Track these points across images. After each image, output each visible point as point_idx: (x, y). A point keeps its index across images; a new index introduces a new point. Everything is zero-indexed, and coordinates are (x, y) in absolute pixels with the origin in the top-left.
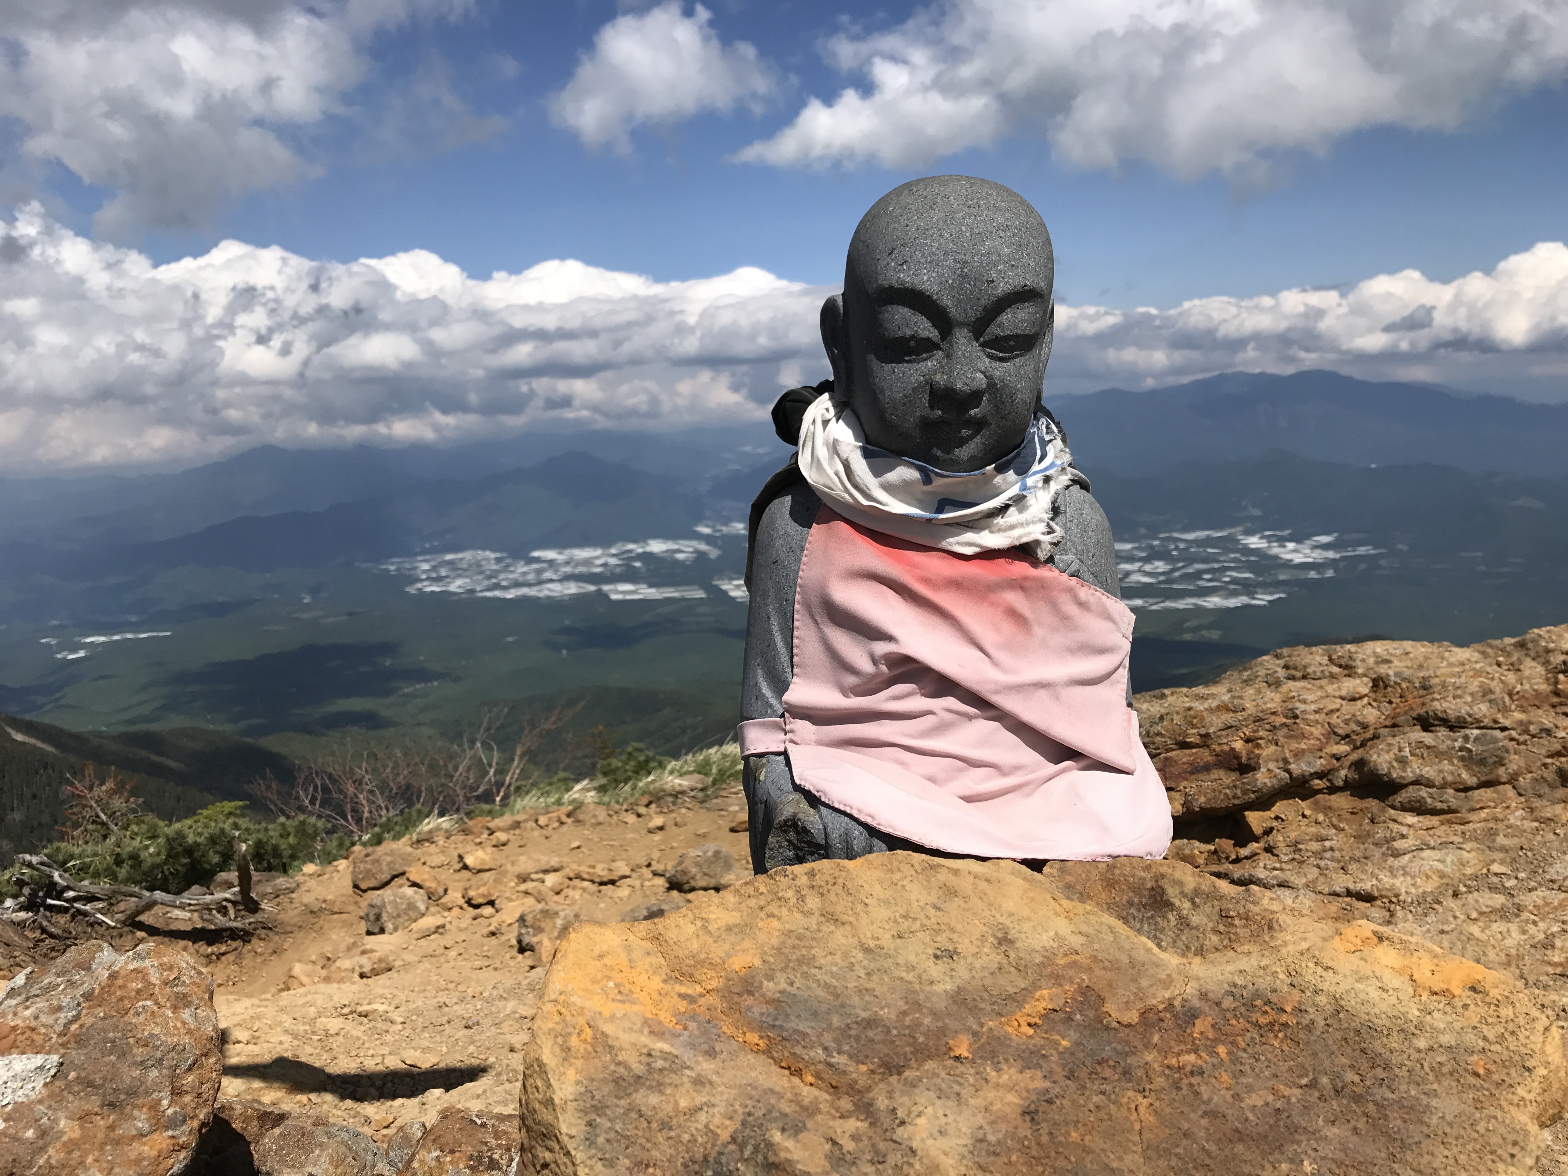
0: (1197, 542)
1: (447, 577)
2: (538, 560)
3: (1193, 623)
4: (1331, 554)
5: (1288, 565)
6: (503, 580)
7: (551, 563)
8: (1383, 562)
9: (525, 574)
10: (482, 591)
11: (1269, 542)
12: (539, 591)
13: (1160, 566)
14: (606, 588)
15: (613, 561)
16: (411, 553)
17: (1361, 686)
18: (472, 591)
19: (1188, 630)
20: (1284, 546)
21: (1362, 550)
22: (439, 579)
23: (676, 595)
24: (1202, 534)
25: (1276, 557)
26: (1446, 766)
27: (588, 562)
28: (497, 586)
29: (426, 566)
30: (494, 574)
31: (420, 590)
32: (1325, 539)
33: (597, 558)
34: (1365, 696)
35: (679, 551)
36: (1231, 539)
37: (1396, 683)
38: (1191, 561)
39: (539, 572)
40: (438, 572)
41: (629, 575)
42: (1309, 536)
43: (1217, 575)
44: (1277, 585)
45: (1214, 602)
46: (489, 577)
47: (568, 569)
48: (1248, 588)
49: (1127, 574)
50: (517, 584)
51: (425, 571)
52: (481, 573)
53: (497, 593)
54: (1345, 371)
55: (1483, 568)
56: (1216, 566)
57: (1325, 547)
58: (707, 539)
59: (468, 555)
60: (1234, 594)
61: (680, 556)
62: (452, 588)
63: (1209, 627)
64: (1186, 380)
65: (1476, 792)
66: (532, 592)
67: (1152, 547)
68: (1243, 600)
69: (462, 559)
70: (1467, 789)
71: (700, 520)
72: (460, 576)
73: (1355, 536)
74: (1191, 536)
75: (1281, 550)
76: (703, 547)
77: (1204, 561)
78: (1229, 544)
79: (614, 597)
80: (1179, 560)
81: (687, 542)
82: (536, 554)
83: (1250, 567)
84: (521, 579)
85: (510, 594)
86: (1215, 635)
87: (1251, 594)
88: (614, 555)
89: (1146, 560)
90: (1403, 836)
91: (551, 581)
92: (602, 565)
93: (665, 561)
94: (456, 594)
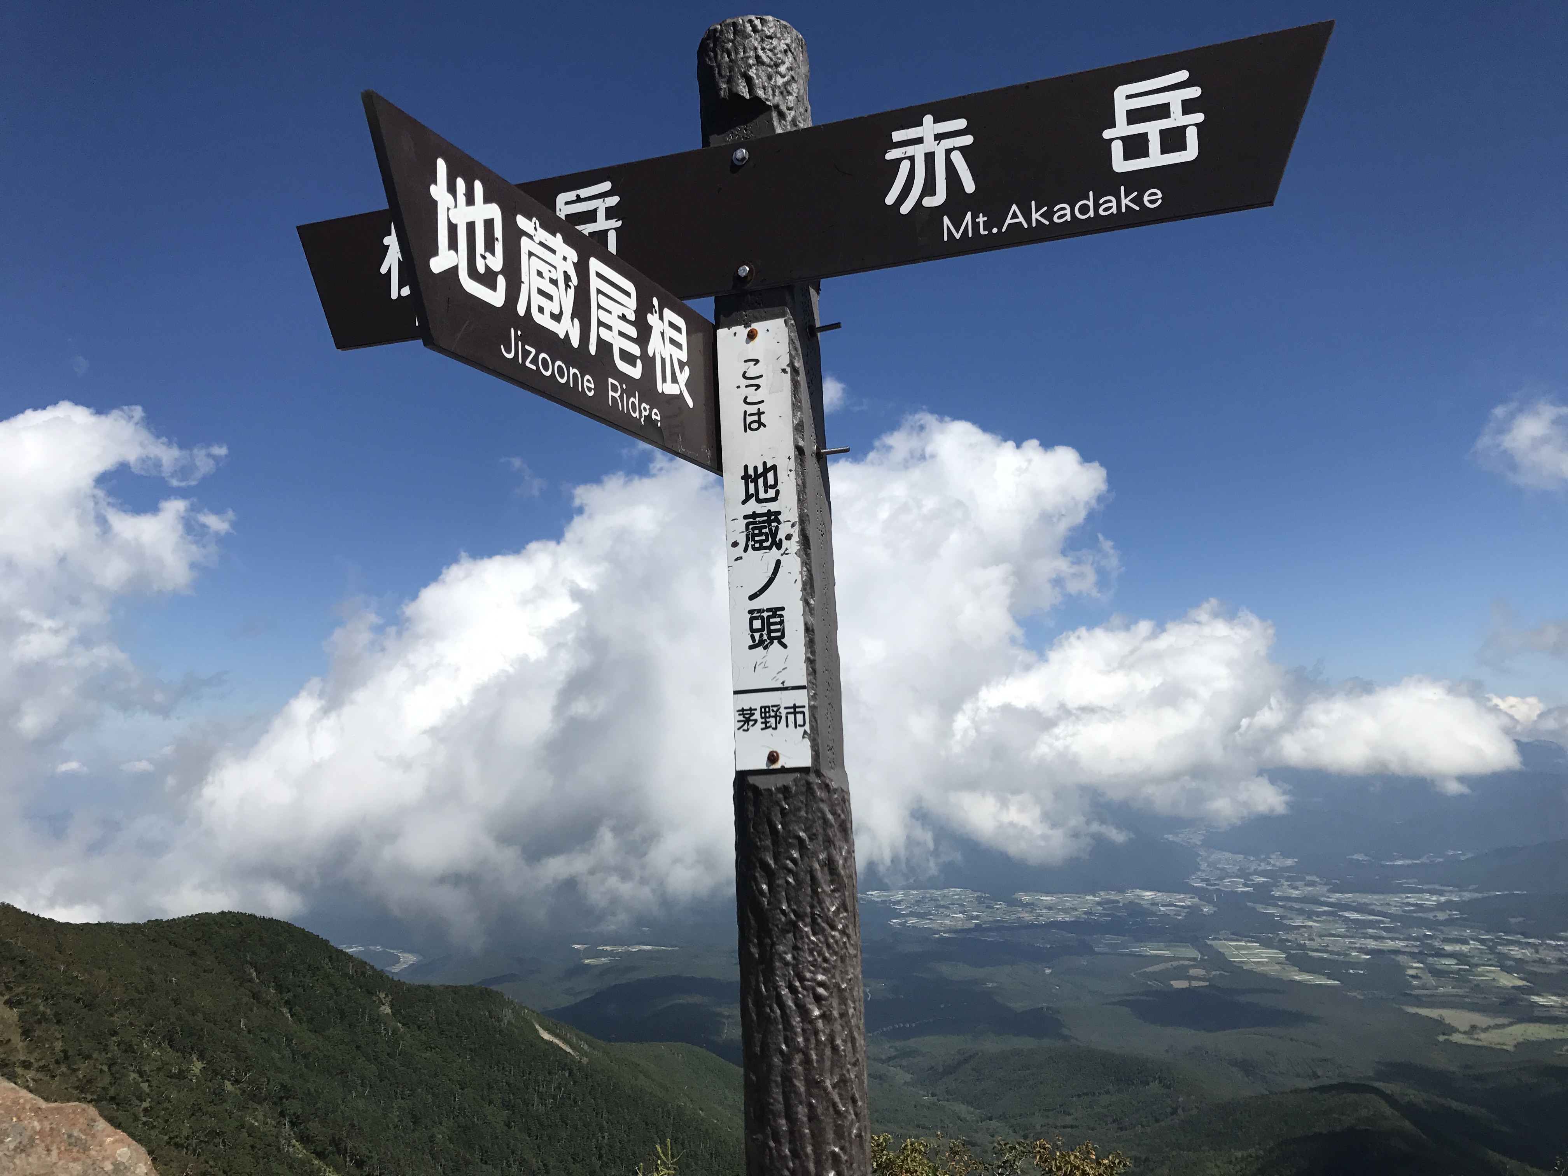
1: (930, 913)
2: (1020, 903)
6: (985, 921)
7: (1033, 906)
14: (1091, 938)
15: (1097, 910)
22: (922, 915)
23: (1166, 953)
27: (1070, 909)
28: (978, 927)
31: (903, 924)
35: (1169, 905)
40: (921, 908)
41: (1116, 927)
50: (998, 927)
51: (909, 906)
52: (964, 912)
53: (978, 935)
58: (1203, 892)
59: (950, 893)
61: (1170, 910)
62: (935, 925)
66: (1013, 936)
69: (944, 896)
76: (1196, 902)
79: (1098, 950)
81: (1180, 894)
82: (1018, 896)
84: (1002, 922)
85: (991, 937)
88: (1099, 903)
91: (1033, 926)
92: (1085, 913)
93: (1154, 914)
94: (938, 932)
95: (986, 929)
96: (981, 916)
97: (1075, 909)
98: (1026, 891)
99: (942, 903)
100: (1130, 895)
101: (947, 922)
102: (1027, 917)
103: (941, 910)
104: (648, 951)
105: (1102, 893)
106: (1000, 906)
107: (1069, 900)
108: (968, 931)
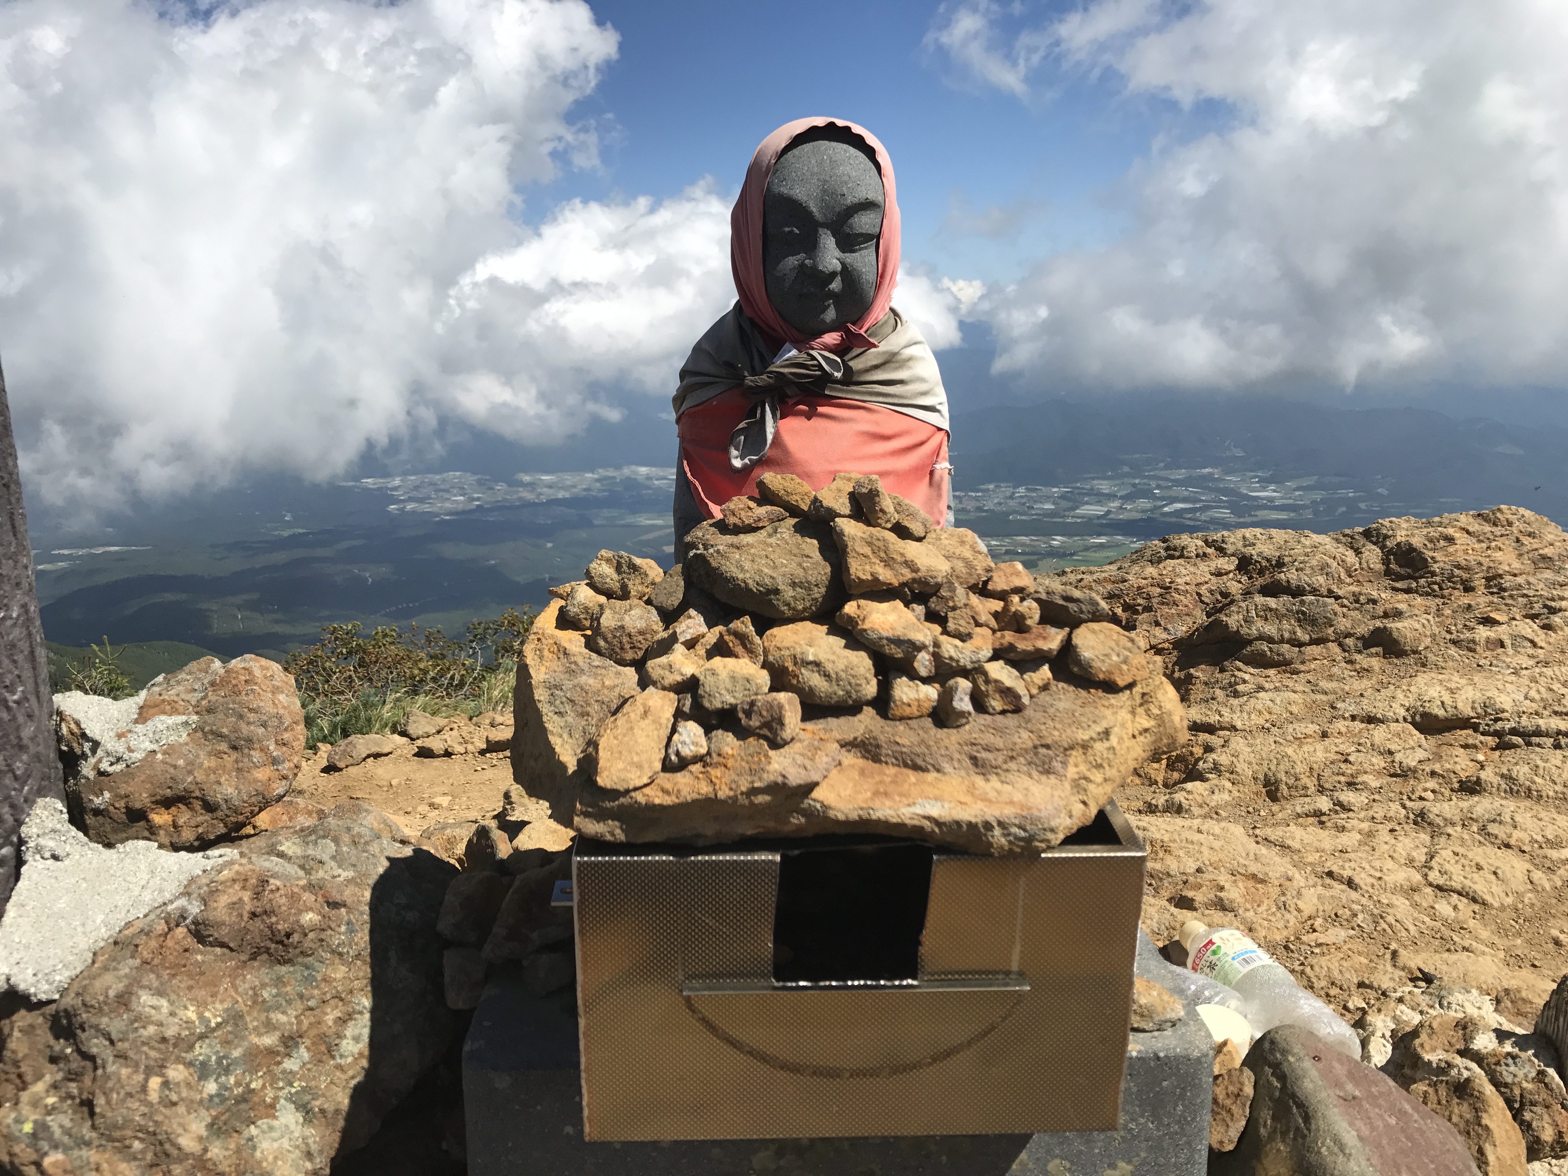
8: (1363, 506)
17: (1229, 564)
21: (1342, 493)
26: (1286, 626)
34: (1230, 572)
37: (1256, 561)
43: (1198, 514)
65: (1309, 648)
67: (1134, 485)
70: (1301, 645)
77: (1186, 500)
78: (1210, 483)
80: (1160, 499)
90: (1245, 682)
92: (585, 490)
93: (648, 487)
94: (437, 515)
95: (488, 510)
96: (481, 498)
97: (574, 486)
98: (526, 471)
99: (442, 487)
100: (626, 471)
101: (448, 505)
102: (529, 496)
103: (441, 494)
104: (116, 552)
105: (600, 471)
106: (501, 487)
107: (569, 479)
108: (470, 512)
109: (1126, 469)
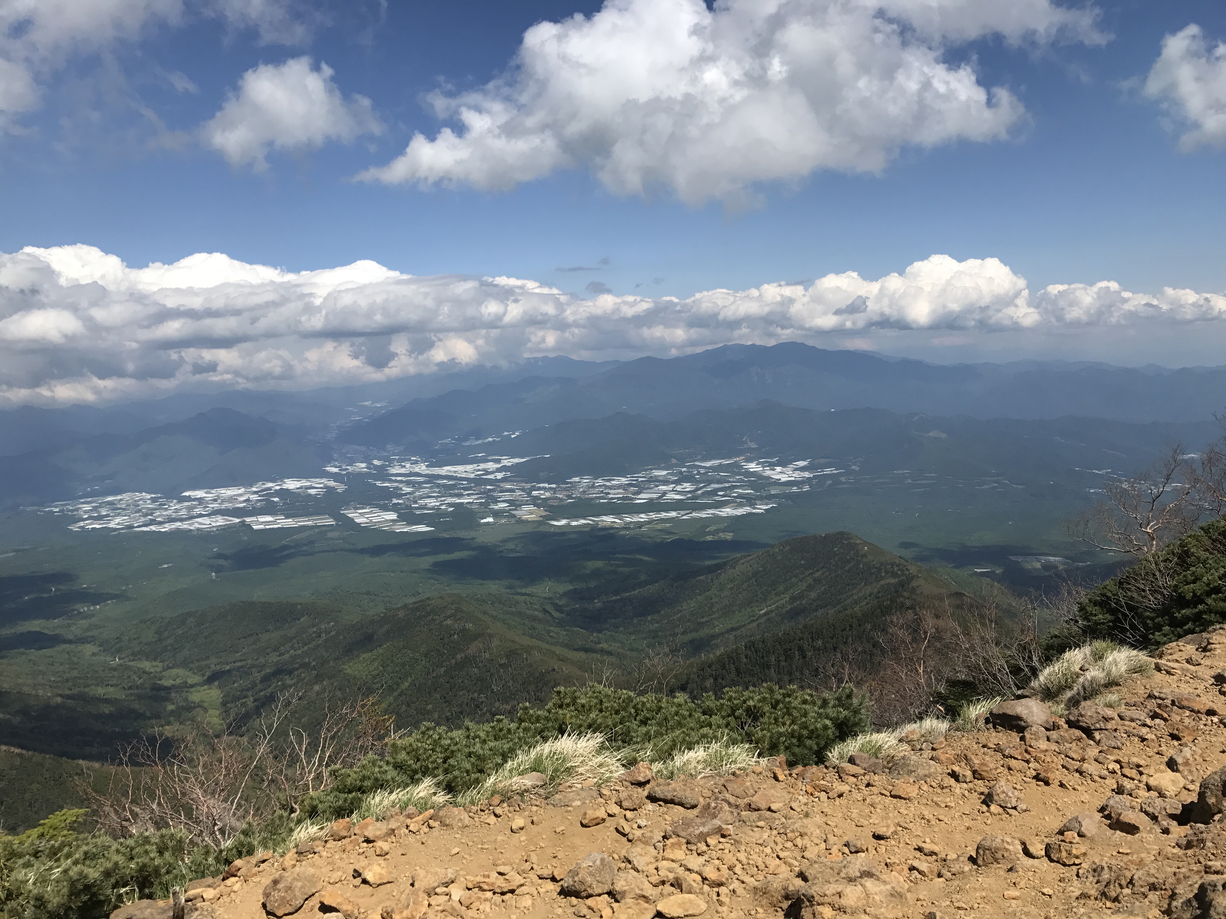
0: (712, 468)
1: (108, 516)
2: (189, 499)
3: (713, 528)
4: (807, 474)
5: (777, 483)
6: (159, 516)
7: (200, 500)
8: (843, 479)
9: (177, 511)
10: (139, 526)
11: (763, 467)
12: (190, 525)
13: (688, 486)
14: (248, 520)
15: (254, 497)
16: (75, 498)
18: (131, 527)
19: (710, 533)
20: (774, 470)
21: (828, 471)
22: (100, 518)
23: (310, 523)
24: (716, 462)
25: (769, 478)
27: (232, 499)
28: (152, 522)
29: (87, 507)
30: (151, 512)
31: (83, 527)
32: (802, 464)
33: (241, 495)
35: (312, 488)
36: (736, 465)
38: (710, 482)
39: (190, 509)
40: (99, 512)
41: (269, 509)
42: (790, 462)
43: (728, 492)
44: (770, 498)
45: (727, 511)
46: (145, 515)
47: (216, 506)
48: (750, 501)
49: (665, 493)
50: (171, 520)
51: (86, 512)
52: (139, 511)
53: (153, 528)
54: (810, 343)
55: (909, 481)
56: (727, 485)
57: (802, 469)
58: (335, 477)
59: (126, 496)
60: (741, 505)
61: (312, 492)
62: (112, 525)
63: (724, 531)
64: (699, 350)
66: (185, 526)
67: (681, 473)
68: (747, 510)
69: (121, 500)
71: (329, 460)
72: (119, 515)
73: (822, 461)
74: (708, 464)
75: (773, 472)
76: (332, 483)
77: (719, 482)
78: (735, 469)
79: (255, 527)
80: (701, 482)
81: (318, 480)
82: (187, 494)
83: (751, 485)
84: (174, 515)
85: (167, 528)
86: (729, 536)
87: (752, 505)
88: (255, 493)
89: (677, 482)
91: (201, 516)
92: (245, 501)
93: (299, 495)
94: (116, 530)
95: (160, 522)
97: (236, 499)
99: (118, 506)
100: (280, 484)
103: (118, 512)
105: (259, 485)
106: (171, 502)
108: (145, 525)
109: (674, 461)
